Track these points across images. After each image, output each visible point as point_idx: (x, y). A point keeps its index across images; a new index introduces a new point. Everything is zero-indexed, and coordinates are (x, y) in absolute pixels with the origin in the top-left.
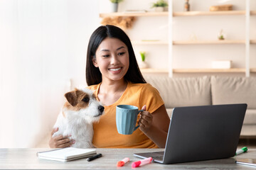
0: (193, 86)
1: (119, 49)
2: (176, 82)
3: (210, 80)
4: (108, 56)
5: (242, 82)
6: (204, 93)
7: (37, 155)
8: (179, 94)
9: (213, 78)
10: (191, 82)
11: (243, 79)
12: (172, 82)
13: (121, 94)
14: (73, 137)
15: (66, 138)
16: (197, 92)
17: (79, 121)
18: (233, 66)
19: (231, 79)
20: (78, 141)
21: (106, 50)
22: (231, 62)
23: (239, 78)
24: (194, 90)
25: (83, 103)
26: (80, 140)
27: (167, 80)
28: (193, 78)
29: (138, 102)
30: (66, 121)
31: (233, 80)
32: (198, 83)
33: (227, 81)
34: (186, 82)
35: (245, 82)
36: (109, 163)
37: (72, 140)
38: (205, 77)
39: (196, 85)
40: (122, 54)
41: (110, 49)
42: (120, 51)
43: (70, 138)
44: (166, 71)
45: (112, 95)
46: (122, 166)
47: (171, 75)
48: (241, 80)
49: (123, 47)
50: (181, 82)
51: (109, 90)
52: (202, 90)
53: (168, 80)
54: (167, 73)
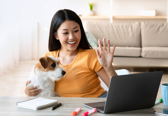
0: (127, 29)
1: (75, 28)
2: (115, 26)
3: (140, 25)
4: (67, 33)
5: (164, 27)
6: (135, 35)
7: (17, 105)
8: (117, 35)
9: (142, 23)
10: (126, 27)
11: (165, 25)
12: (112, 27)
13: (75, 57)
14: (41, 88)
15: (36, 88)
16: (130, 34)
17: (45, 79)
18: (158, 14)
19: (156, 24)
20: (44, 90)
21: (65, 30)
22: (156, 11)
23: (162, 24)
24: (129, 33)
25: (51, 67)
26: (46, 89)
27: (108, 25)
28: (128, 24)
29: (87, 63)
30: (36, 77)
31: (157, 25)
32: (132, 27)
33: (153, 25)
34: (123, 26)
35: (166, 27)
36: (66, 112)
37: (40, 90)
38: (137, 23)
39: (130, 29)
40: (76, 31)
41: (68, 29)
42: (75, 30)
43: (39, 88)
44: (108, 18)
45: (68, 58)
46: (76, 115)
47: (111, 21)
48: (163, 25)
49: (77, 27)
50: (119, 26)
51: (66, 55)
52: (134, 33)
53: (110, 25)
54: (109, 19)
